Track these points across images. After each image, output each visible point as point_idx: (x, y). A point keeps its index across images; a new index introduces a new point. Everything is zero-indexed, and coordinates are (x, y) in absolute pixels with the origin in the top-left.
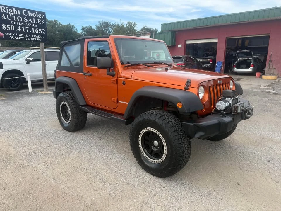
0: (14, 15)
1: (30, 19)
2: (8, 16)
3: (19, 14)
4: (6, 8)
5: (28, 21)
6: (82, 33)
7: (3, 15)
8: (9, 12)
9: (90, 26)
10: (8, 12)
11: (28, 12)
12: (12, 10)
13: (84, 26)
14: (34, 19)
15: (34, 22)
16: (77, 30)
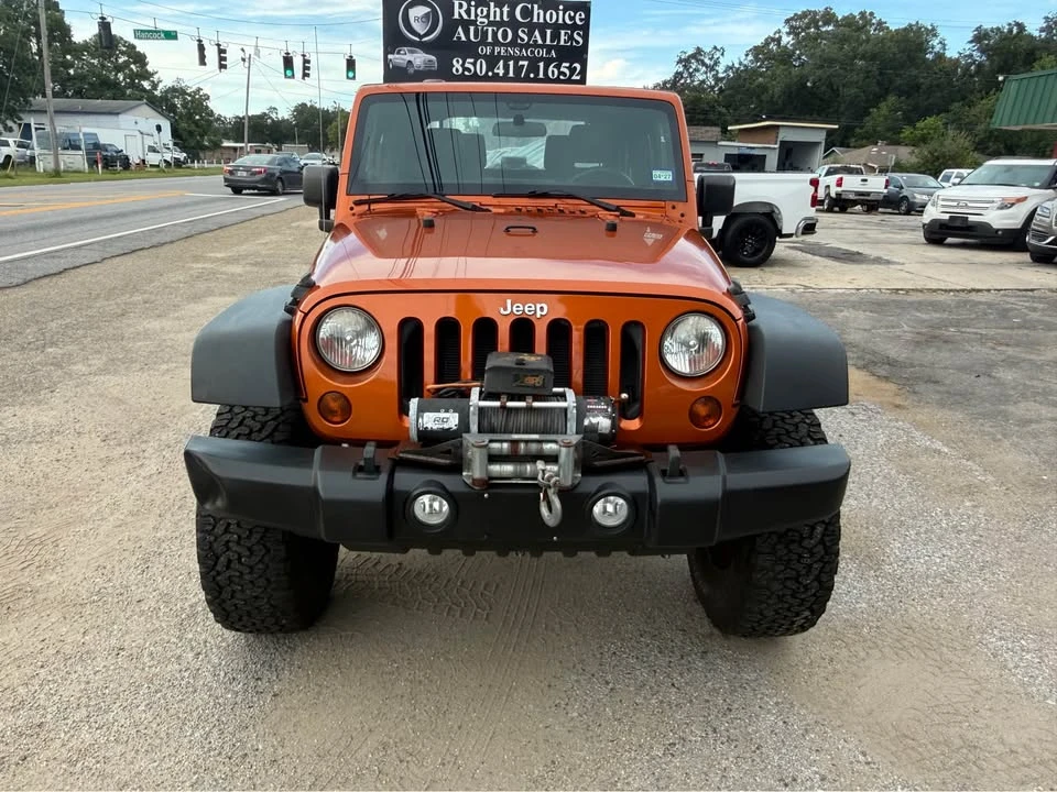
0: (491, 24)
1: (537, 33)
2: (472, 28)
3: (505, 19)
4: (469, 5)
5: (529, 40)
6: (971, 56)
7: (460, 29)
8: (476, 15)
9: (1018, 24)
10: (473, 17)
11: (532, 7)
12: (485, 10)
13: (987, 26)
14: (549, 32)
15: (548, 42)
16: (944, 45)
